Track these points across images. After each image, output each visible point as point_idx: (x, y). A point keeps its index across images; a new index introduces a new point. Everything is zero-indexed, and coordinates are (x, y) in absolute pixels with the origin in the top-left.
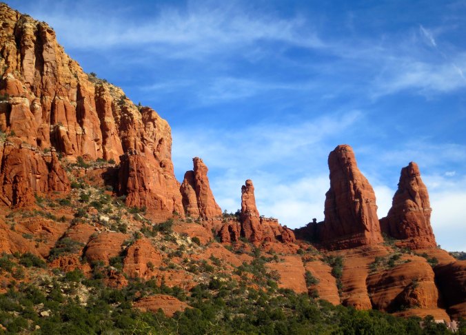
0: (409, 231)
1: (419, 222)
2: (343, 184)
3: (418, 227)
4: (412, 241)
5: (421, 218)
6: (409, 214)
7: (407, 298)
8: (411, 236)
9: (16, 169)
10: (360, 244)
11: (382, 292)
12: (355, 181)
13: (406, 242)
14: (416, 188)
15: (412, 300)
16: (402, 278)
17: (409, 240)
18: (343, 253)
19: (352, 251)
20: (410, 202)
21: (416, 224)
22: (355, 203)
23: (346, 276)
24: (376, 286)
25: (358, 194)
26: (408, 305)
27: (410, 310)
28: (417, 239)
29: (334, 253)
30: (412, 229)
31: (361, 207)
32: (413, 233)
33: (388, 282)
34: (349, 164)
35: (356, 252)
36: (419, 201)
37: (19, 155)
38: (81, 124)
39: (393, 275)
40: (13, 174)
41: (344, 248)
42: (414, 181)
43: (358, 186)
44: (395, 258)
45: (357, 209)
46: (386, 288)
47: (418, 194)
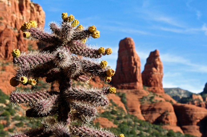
0: (152, 84)
1: (158, 80)
2: (128, 57)
3: (157, 82)
4: (154, 89)
5: (159, 78)
6: (153, 75)
7: (164, 120)
8: (153, 86)
9: (7, 39)
10: (133, 88)
11: (149, 115)
12: (134, 57)
13: (151, 89)
14: (158, 63)
15: (166, 121)
16: (160, 109)
17: (153, 87)
18: (125, 91)
19: (129, 91)
20: (154, 69)
21: (156, 80)
22: (133, 68)
23: (129, 104)
24: (146, 111)
25: (136, 64)
26: (164, 123)
27: (166, 126)
28: (156, 88)
29: (120, 91)
30: (154, 83)
31: (136, 70)
32: (155, 84)
33: (152, 110)
34: (132, 48)
35: (131, 92)
36: (158, 69)
37: (9, 32)
38: (22, 13)
39: (155, 107)
40: (5, 42)
41: (125, 89)
42: (157, 60)
43: (136, 60)
44: (152, 98)
45: (135, 71)
46: (152, 113)
47: (158, 66)
